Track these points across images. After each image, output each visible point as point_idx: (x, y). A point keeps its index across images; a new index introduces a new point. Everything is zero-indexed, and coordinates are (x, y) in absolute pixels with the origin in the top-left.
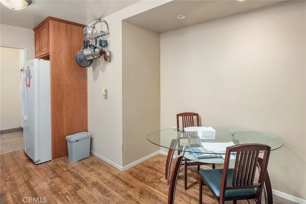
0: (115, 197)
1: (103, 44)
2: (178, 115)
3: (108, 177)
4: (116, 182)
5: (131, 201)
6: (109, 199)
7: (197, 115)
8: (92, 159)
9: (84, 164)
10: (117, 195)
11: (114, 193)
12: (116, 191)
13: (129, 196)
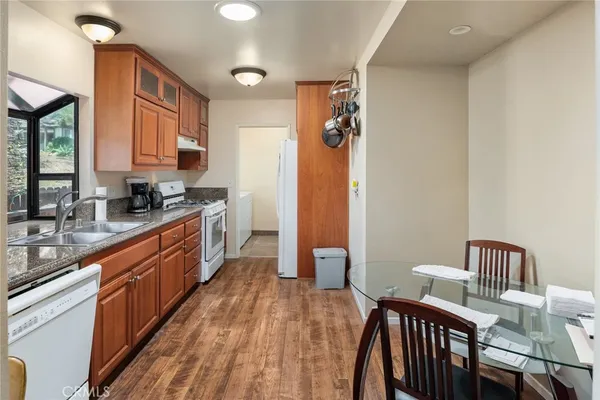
0: (320, 348)
1: (352, 108)
2: (469, 244)
3: (339, 322)
4: (341, 334)
5: (335, 365)
6: (312, 347)
7: (522, 251)
8: (343, 293)
9: (328, 294)
10: (327, 348)
11: (325, 343)
12: (330, 342)
13: (339, 357)
